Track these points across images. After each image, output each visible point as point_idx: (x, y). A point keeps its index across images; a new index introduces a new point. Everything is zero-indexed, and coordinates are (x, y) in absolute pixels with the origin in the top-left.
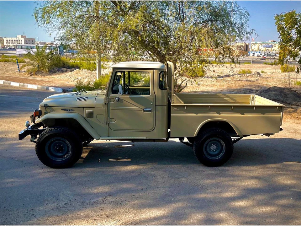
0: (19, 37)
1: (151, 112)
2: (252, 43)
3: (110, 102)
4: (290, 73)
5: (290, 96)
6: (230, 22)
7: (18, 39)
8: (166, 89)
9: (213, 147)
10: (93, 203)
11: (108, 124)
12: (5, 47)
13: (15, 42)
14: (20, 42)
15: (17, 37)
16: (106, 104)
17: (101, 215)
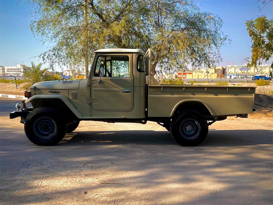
0: (19, 66)
1: (130, 92)
2: (228, 66)
3: (93, 84)
4: (265, 86)
5: (264, 100)
6: (205, 30)
7: (17, 68)
8: (144, 72)
9: (189, 128)
10: (73, 167)
11: (91, 104)
12: (6, 75)
13: (15, 70)
14: (19, 70)
15: (17, 66)
16: (88, 86)
17: (81, 175)
